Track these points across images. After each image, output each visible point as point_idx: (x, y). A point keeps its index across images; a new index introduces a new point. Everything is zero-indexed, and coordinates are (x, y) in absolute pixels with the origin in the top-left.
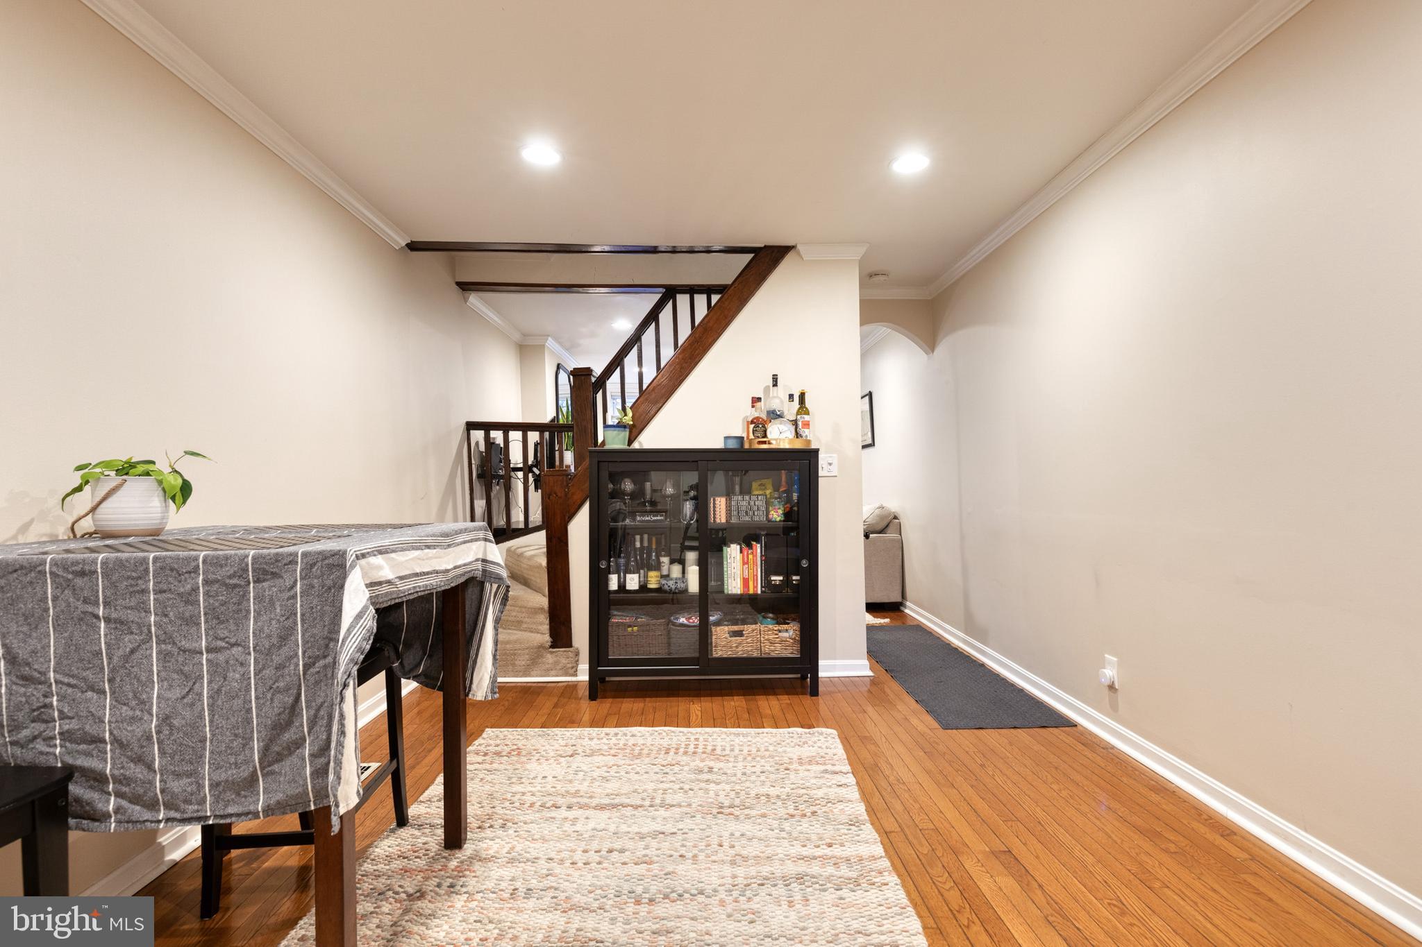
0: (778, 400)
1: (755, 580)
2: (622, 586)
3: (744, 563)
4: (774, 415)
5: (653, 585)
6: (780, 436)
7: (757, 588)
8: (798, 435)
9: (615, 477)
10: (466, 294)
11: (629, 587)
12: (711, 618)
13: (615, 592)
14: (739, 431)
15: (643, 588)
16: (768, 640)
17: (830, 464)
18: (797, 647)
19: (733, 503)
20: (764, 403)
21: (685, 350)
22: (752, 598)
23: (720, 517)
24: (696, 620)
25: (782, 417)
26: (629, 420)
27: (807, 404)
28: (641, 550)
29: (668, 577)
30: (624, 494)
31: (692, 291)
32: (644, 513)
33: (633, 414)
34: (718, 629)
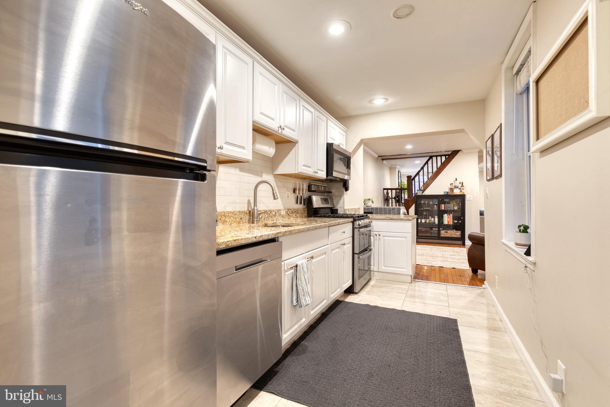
0: (457, 184)
1: (451, 221)
2: (421, 222)
3: (448, 218)
4: (456, 187)
5: (428, 222)
6: (457, 192)
7: (451, 223)
8: (461, 191)
9: (420, 200)
10: (383, 161)
11: (422, 222)
12: (440, 229)
13: (419, 223)
14: (448, 190)
15: (425, 222)
16: (453, 234)
17: (470, 197)
18: (460, 236)
19: (446, 206)
20: (453, 184)
21: (435, 174)
22: (450, 225)
23: (443, 208)
24: (437, 229)
25: (457, 187)
26: (422, 189)
27: (463, 185)
28: (425, 215)
29: (431, 220)
30: (421, 203)
31: (437, 156)
32: (426, 207)
33: (423, 187)
34: (442, 231)
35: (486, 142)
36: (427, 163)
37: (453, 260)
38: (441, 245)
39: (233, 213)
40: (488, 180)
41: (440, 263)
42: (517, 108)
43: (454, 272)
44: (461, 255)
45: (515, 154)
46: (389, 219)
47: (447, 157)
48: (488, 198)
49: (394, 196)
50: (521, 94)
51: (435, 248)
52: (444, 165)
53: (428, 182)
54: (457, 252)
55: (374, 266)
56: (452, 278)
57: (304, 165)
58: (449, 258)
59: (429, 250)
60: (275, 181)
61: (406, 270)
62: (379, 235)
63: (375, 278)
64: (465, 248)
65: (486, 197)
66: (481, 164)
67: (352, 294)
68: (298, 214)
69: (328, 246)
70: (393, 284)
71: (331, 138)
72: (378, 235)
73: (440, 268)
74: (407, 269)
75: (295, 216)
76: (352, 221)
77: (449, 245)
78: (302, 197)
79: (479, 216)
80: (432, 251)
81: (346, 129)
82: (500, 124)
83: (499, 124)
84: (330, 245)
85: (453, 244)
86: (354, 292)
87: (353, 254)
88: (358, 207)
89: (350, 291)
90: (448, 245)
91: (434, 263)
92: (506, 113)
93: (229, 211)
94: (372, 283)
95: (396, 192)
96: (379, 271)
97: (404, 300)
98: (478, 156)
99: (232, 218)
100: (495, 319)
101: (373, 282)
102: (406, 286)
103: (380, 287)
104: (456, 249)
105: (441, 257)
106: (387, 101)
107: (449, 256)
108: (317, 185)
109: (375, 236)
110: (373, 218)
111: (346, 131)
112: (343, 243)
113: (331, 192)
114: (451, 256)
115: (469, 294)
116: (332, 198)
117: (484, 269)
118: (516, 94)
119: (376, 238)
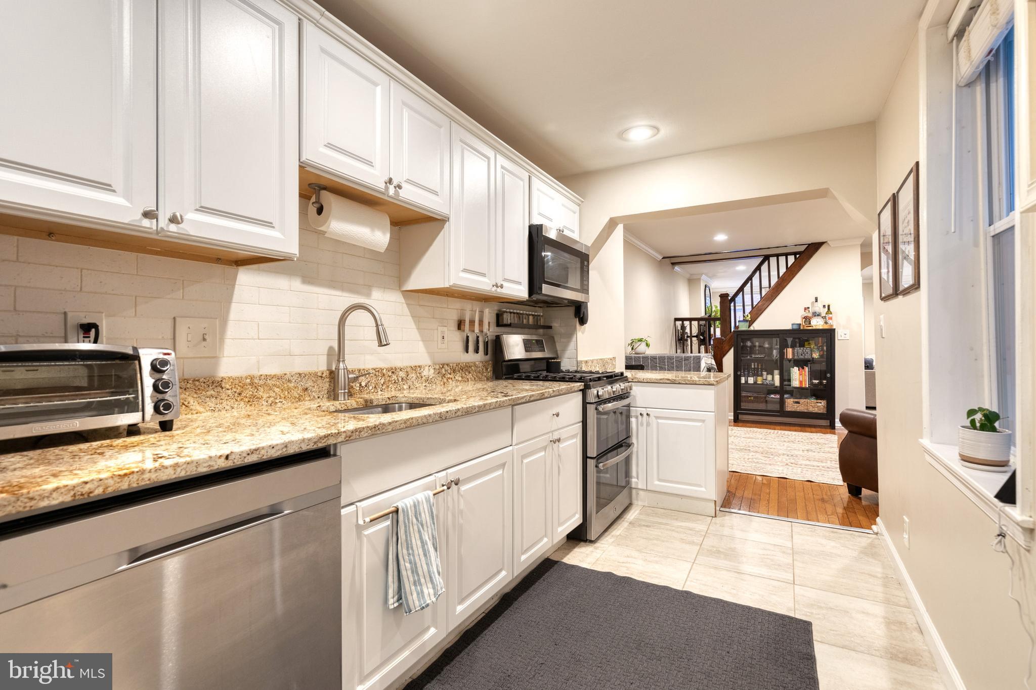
0: (818, 308)
1: (805, 381)
2: (746, 382)
3: (800, 375)
4: (816, 315)
5: (759, 382)
6: (817, 323)
7: (806, 384)
8: (826, 323)
9: (744, 341)
10: (674, 266)
11: (749, 382)
12: (785, 396)
13: (743, 384)
14: (799, 321)
15: (755, 383)
16: (811, 406)
17: (845, 334)
18: (825, 410)
19: (795, 351)
20: (810, 309)
21: (773, 289)
22: (805, 389)
23: (790, 356)
24: (778, 396)
25: (819, 315)
26: (749, 318)
27: (831, 310)
28: (754, 368)
29: (766, 379)
30: (747, 346)
31: (777, 256)
32: (755, 354)
33: (749, 316)
34: (788, 400)
35: (879, 215)
36: (758, 268)
37: (808, 463)
38: (786, 428)
39: (279, 378)
40: (884, 299)
41: (781, 468)
42: (958, 121)
43: (811, 490)
44: (827, 450)
45: (954, 232)
46: (668, 382)
47: (798, 256)
48: (883, 338)
49: (695, 331)
50: (970, 84)
51: (773, 435)
52: (792, 272)
53: (759, 304)
54: (818, 444)
55: (638, 479)
56: (806, 505)
57: (465, 270)
58: (801, 458)
59: (761, 439)
60: (407, 304)
61: (703, 489)
62: (647, 414)
63: (640, 503)
64: (834, 433)
65: (880, 334)
66: (867, 270)
67: (582, 543)
68: (469, 373)
69: (511, 448)
70: (677, 519)
71: (540, 214)
72: (645, 415)
73: (779, 479)
74: (705, 488)
75: (460, 379)
76: (582, 387)
77: (803, 428)
78: (481, 339)
79: (864, 370)
80: (767, 441)
81: (578, 199)
82: (915, 162)
83: (913, 164)
84: (516, 447)
85: (810, 426)
86: (587, 540)
87: (585, 458)
88: (611, 357)
89: (578, 536)
90: (800, 428)
91: (769, 468)
92: (929, 135)
93: (268, 374)
94: (631, 515)
95: (699, 326)
96: (649, 488)
97: (694, 563)
98: (861, 253)
99: (277, 390)
100: (905, 623)
101: (634, 513)
102: (701, 526)
103: (647, 526)
104: (816, 437)
105: (784, 454)
106: (657, 133)
107: (801, 453)
108: (517, 313)
109: (640, 416)
110: (634, 381)
111: (580, 203)
112: (556, 437)
113: (550, 327)
114: (806, 452)
115: (842, 548)
116: (552, 340)
117: (875, 488)
118: (957, 86)
119: (642, 421)
